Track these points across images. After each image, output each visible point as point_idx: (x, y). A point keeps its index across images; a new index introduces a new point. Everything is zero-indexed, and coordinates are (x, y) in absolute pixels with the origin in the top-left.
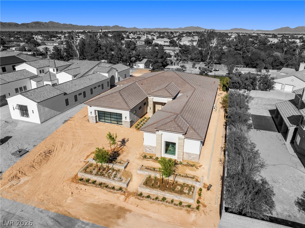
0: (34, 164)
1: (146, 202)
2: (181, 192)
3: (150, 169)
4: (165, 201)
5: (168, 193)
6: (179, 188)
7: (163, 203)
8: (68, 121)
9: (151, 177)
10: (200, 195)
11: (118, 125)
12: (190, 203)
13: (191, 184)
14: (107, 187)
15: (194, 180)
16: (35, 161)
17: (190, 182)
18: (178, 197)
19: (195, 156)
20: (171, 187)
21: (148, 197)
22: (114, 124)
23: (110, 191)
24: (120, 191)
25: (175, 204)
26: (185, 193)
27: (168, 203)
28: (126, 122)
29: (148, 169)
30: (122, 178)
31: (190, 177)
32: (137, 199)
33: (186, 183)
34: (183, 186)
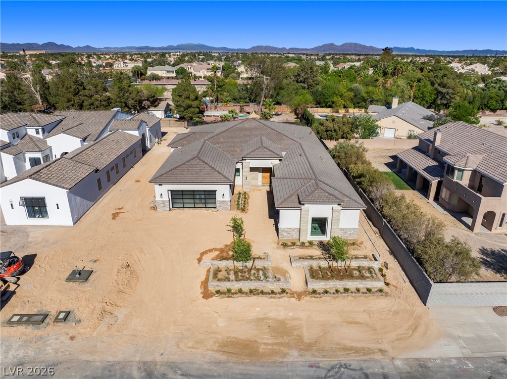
0: (121, 287)
1: (326, 298)
2: (362, 277)
3: (306, 258)
4: (350, 291)
5: (350, 282)
6: (356, 273)
7: (348, 294)
8: (120, 215)
9: (313, 268)
10: (384, 276)
11: (208, 209)
12: (379, 287)
13: (367, 265)
14: (262, 292)
15: (368, 259)
16: (120, 283)
17: (365, 264)
18: (364, 283)
19: (353, 231)
20: (347, 274)
21: (326, 292)
22: (199, 209)
23: (271, 297)
24: (285, 294)
25: (363, 293)
26: (368, 277)
27: (354, 294)
28: (224, 202)
29: (303, 258)
30: (277, 276)
31: (361, 258)
32: (313, 298)
33: (360, 265)
34: (359, 269)
